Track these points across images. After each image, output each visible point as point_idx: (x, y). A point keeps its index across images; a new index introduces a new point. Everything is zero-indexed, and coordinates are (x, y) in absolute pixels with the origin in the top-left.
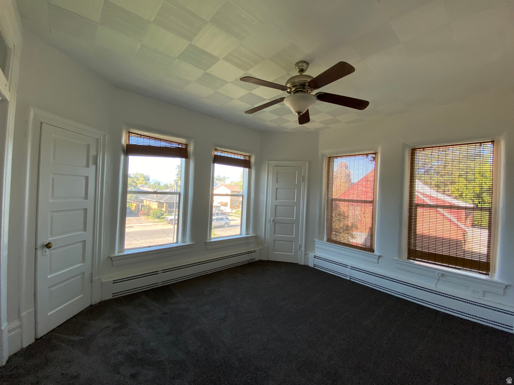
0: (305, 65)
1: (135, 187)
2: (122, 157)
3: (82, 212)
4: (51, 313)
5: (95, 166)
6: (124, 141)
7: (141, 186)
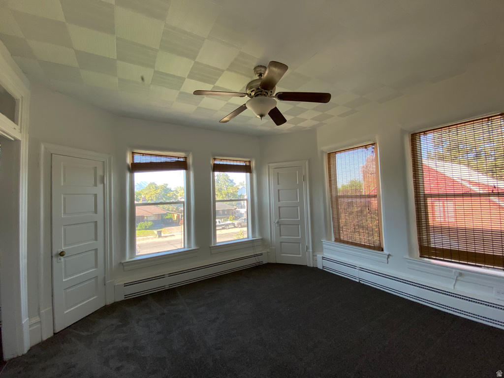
0: (263, 69)
1: (175, 199)
2: (128, 175)
3: (93, 225)
4: (67, 311)
5: (102, 185)
6: (129, 161)
7: (181, 198)
